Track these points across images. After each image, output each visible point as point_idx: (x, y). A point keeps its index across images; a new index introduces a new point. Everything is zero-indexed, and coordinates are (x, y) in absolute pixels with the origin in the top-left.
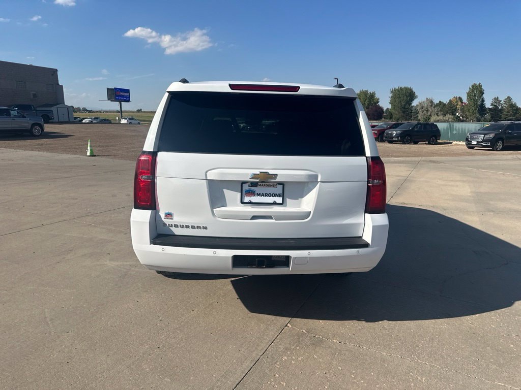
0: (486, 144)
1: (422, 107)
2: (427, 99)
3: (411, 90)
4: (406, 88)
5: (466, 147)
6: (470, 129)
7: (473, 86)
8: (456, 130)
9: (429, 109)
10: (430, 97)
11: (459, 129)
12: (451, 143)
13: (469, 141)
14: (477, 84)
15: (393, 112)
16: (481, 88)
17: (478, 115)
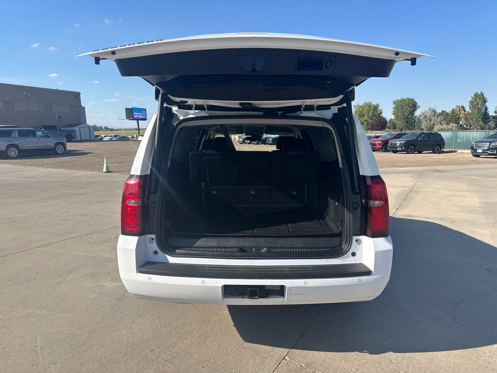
0: (492, 151)
1: (425, 117)
2: (430, 108)
3: (413, 100)
4: (409, 99)
5: (471, 155)
6: (475, 137)
7: (475, 95)
8: (460, 138)
9: (432, 118)
10: (432, 107)
11: (463, 137)
12: (456, 152)
13: (475, 149)
14: (479, 93)
15: (396, 122)
16: (483, 97)
17: (481, 123)
